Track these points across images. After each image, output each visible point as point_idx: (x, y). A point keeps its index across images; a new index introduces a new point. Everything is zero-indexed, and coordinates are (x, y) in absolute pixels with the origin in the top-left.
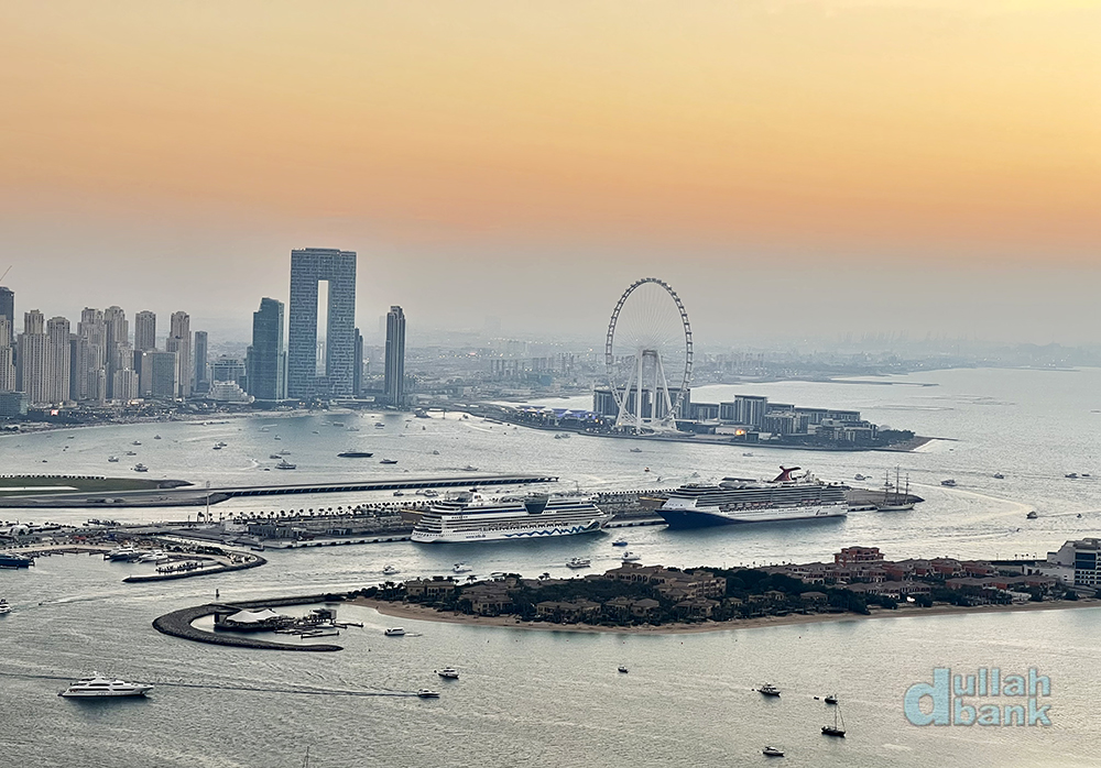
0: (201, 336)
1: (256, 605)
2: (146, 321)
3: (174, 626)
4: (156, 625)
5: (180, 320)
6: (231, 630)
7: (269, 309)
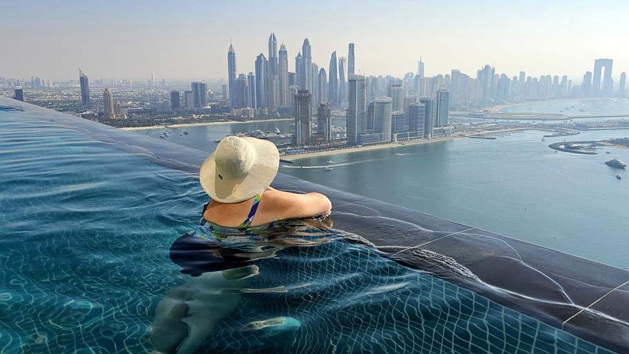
0: (570, 81)
1: (575, 143)
2: (556, 78)
3: (555, 147)
4: (550, 146)
5: (565, 77)
6: (569, 148)
7: (588, 74)
